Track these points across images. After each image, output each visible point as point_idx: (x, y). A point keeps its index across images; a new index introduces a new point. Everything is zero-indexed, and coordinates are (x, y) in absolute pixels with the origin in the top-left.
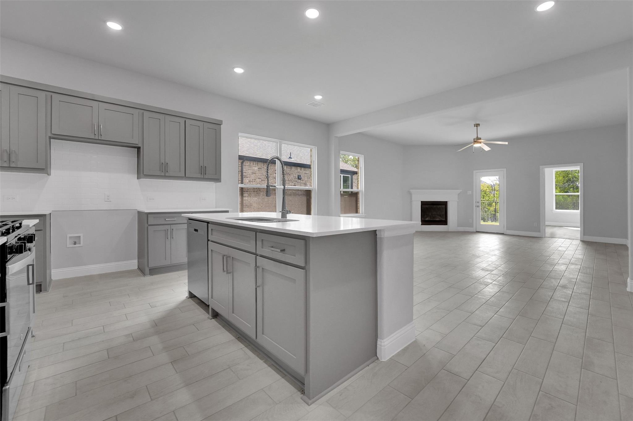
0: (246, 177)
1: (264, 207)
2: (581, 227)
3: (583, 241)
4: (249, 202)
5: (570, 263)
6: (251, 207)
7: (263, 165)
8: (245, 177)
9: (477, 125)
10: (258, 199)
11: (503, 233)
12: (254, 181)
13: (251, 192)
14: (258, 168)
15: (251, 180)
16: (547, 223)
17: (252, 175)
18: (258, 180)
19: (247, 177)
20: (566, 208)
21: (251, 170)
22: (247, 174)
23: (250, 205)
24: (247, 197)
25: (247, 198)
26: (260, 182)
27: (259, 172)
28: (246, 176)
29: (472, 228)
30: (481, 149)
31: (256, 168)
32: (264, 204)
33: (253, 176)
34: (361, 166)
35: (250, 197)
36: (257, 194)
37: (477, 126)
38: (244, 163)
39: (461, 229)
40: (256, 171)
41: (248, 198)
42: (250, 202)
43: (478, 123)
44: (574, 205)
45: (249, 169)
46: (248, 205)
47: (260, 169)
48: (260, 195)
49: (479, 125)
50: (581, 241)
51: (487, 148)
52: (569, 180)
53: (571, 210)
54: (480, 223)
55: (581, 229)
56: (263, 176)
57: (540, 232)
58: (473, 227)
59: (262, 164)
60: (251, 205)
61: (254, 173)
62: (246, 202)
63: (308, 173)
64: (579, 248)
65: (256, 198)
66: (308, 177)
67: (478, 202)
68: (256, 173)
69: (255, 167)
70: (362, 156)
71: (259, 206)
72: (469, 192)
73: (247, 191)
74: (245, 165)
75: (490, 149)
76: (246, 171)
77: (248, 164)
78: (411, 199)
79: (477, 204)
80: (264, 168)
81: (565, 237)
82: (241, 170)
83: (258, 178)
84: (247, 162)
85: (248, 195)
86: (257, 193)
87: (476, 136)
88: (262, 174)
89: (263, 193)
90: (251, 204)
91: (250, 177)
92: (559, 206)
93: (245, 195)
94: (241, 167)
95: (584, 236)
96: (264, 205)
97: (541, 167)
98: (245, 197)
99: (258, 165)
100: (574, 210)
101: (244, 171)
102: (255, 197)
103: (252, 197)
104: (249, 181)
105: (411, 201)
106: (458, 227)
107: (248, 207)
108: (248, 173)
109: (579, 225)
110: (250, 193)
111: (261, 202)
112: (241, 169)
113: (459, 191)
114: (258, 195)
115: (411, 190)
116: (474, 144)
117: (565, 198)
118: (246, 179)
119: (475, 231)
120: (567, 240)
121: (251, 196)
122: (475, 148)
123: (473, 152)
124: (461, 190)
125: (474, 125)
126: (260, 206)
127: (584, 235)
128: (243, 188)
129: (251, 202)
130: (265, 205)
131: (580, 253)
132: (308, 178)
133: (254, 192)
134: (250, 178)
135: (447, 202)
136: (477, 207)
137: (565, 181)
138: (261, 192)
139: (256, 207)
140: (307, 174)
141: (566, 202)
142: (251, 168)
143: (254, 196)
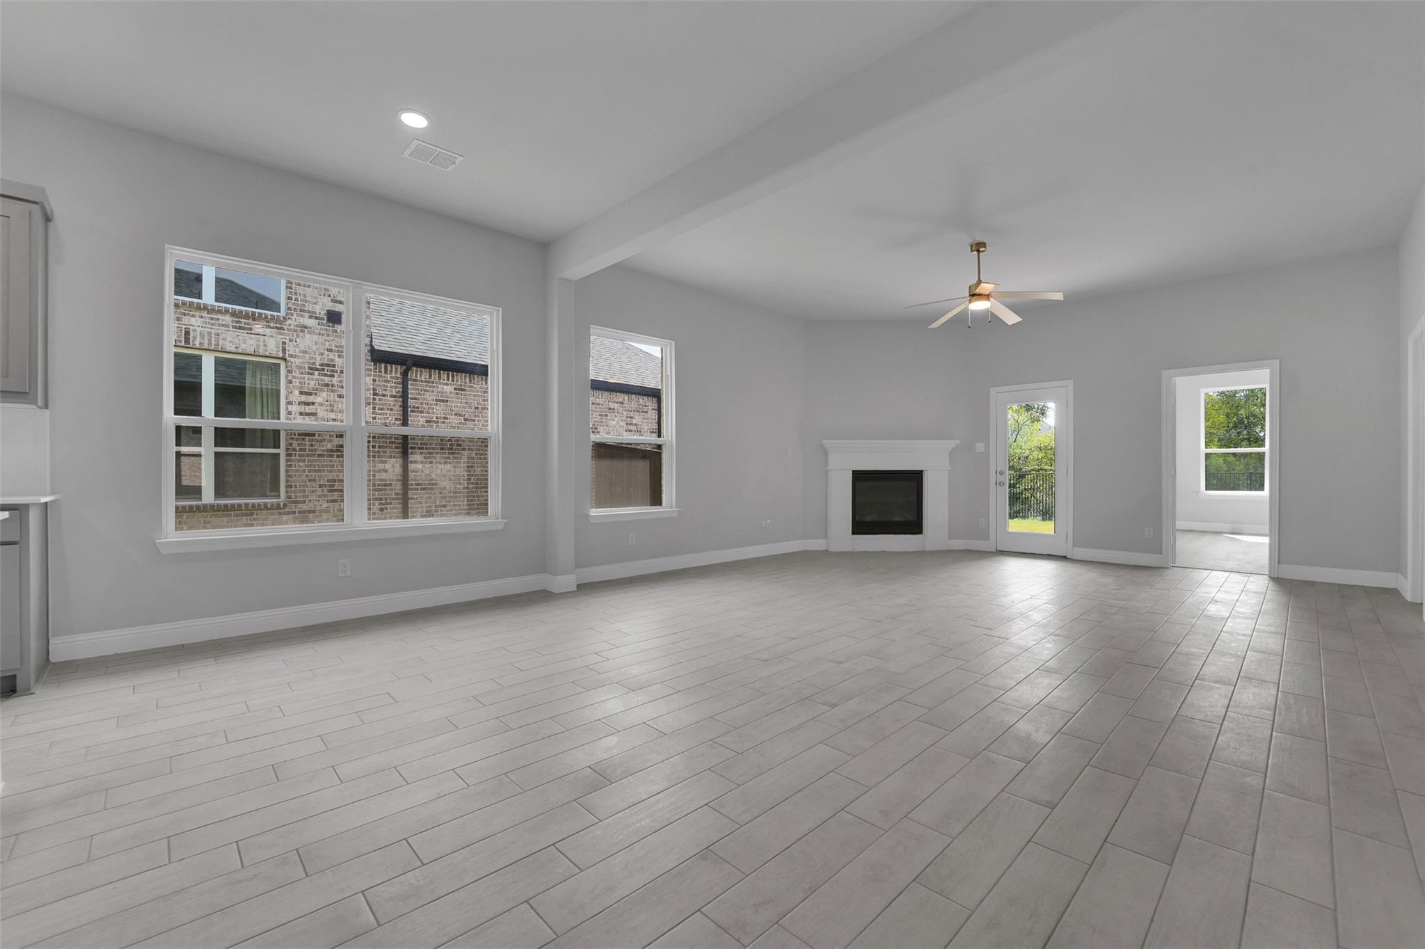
0: (416, 410)
1: (474, 488)
2: (1271, 535)
3: (1276, 580)
4: (426, 475)
5: (1242, 676)
6: (432, 489)
7: (470, 381)
8: (412, 411)
9: (978, 247)
10: (454, 467)
11: (1065, 555)
12: (444, 423)
13: (434, 449)
14: (455, 389)
15: (434, 419)
16: (1179, 524)
17: (437, 405)
18: (455, 420)
19: (422, 412)
20: (1232, 485)
21: (433, 391)
22: (422, 403)
23: (429, 484)
24: (421, 462)
25: (419, 466)
26: (460, 423)
27: (457, 398)
28: (418, 408)
29: (987, 542)
30: (991, 319)
31: (448, 389)
32: (472, 480)
33: (439, 410)
34: (669, 373)
35: (431, 463)
36: (451, 456)
37: (978, 251)
38: (410, 375)
39: (958, 544)
40: (447, 397)
41: (424, 466)
42: (430, 476)
43: (979, 239)
44: (1251, 478)
45: (425, 391)
46: (425, 484)
47: (459, 389)
48: (461, 458)
49: (983, 245)
50: (1271, 577)
51: (1011, 318)
52: (1241, 422)
53: (1243, 490)
54: (1005, 526)
55: (1271, 539)
56: (470, 408)
57: (1161, 553)
58: (988, 539)
59: (465, 377)
60: (434, 484)
61: (443, 401)
62: (416, 476)
63: (601, 402)
64: (1267, 606)
65: (448, 467)
66: (602, 412)
67: (1002, 473)
68: (447, 401)
69: (447, 384)
70: (671, 343)
71: (458, 486)
72: (980, 447)
73: (422, 448)
74: (415, 380)
75: (1021, 320)
76: (418, 394)
77: (423, 377)
78: (826, 465)
79: (1000, 478)
80: (472, 387)
81: (1231, 565)
82: (403, 392)
83: (456, 414)
84: (421, 372)
85: (425, 458)
86: (452, 453)
87: (977, 279)
88: (466, 403)
89: (471, 454)
90: (432, 480)
91: (430, 411)
92: (1216, 480)
93: (416, 457)
94: (403, 383)
95: (1280, 565)
96: (472, 484)
97: (1165, 373)
98: (415, 462)
99: (453, 381)
100: (1251, 490)
101: (410, 396)
102: (445, 463)
103: (437, 462)
104: (427, 421)
105: (826, 472)
106: (950, 538)
107: (424, 489)
108: (425, 399)
109: (1266, 529)
110: (430, 453)
111: (463, 475)
112: (401, 390)
113: (953, 443)
114: (455, 458)
115: (824, 441)
116: (970, 302)
117: (1230, 462)
118: (418, 417)
119: (993, 549)
120: (1233, 575)
121: (434, 461)
122: (974, 314)
123: (970, 327)
124: (958, 442)
125: (972, 246)
126: (462, 487)
127: (1279, 563)
128: (407, 436)
129: (433, 476)
130: (477, 484)
131: (1270, 625)
132: (600, 415)
133: (442, 449)
134: (428, 413)
135: (922, 471)
136: (1000, 484)
137: (1231, 425)
138: (464, 449)
139: (447, 487)
140: (599, 404)
141: (1233, 472)
142: (434, 387)
143: (443, 461)
